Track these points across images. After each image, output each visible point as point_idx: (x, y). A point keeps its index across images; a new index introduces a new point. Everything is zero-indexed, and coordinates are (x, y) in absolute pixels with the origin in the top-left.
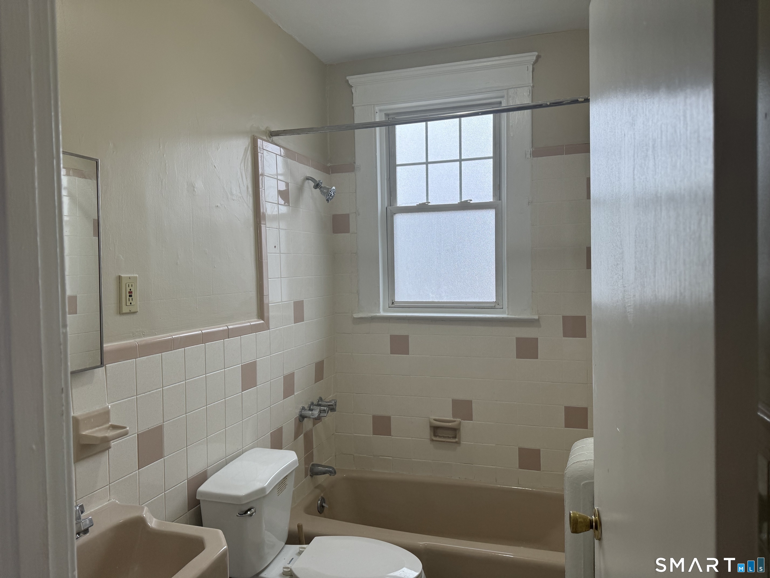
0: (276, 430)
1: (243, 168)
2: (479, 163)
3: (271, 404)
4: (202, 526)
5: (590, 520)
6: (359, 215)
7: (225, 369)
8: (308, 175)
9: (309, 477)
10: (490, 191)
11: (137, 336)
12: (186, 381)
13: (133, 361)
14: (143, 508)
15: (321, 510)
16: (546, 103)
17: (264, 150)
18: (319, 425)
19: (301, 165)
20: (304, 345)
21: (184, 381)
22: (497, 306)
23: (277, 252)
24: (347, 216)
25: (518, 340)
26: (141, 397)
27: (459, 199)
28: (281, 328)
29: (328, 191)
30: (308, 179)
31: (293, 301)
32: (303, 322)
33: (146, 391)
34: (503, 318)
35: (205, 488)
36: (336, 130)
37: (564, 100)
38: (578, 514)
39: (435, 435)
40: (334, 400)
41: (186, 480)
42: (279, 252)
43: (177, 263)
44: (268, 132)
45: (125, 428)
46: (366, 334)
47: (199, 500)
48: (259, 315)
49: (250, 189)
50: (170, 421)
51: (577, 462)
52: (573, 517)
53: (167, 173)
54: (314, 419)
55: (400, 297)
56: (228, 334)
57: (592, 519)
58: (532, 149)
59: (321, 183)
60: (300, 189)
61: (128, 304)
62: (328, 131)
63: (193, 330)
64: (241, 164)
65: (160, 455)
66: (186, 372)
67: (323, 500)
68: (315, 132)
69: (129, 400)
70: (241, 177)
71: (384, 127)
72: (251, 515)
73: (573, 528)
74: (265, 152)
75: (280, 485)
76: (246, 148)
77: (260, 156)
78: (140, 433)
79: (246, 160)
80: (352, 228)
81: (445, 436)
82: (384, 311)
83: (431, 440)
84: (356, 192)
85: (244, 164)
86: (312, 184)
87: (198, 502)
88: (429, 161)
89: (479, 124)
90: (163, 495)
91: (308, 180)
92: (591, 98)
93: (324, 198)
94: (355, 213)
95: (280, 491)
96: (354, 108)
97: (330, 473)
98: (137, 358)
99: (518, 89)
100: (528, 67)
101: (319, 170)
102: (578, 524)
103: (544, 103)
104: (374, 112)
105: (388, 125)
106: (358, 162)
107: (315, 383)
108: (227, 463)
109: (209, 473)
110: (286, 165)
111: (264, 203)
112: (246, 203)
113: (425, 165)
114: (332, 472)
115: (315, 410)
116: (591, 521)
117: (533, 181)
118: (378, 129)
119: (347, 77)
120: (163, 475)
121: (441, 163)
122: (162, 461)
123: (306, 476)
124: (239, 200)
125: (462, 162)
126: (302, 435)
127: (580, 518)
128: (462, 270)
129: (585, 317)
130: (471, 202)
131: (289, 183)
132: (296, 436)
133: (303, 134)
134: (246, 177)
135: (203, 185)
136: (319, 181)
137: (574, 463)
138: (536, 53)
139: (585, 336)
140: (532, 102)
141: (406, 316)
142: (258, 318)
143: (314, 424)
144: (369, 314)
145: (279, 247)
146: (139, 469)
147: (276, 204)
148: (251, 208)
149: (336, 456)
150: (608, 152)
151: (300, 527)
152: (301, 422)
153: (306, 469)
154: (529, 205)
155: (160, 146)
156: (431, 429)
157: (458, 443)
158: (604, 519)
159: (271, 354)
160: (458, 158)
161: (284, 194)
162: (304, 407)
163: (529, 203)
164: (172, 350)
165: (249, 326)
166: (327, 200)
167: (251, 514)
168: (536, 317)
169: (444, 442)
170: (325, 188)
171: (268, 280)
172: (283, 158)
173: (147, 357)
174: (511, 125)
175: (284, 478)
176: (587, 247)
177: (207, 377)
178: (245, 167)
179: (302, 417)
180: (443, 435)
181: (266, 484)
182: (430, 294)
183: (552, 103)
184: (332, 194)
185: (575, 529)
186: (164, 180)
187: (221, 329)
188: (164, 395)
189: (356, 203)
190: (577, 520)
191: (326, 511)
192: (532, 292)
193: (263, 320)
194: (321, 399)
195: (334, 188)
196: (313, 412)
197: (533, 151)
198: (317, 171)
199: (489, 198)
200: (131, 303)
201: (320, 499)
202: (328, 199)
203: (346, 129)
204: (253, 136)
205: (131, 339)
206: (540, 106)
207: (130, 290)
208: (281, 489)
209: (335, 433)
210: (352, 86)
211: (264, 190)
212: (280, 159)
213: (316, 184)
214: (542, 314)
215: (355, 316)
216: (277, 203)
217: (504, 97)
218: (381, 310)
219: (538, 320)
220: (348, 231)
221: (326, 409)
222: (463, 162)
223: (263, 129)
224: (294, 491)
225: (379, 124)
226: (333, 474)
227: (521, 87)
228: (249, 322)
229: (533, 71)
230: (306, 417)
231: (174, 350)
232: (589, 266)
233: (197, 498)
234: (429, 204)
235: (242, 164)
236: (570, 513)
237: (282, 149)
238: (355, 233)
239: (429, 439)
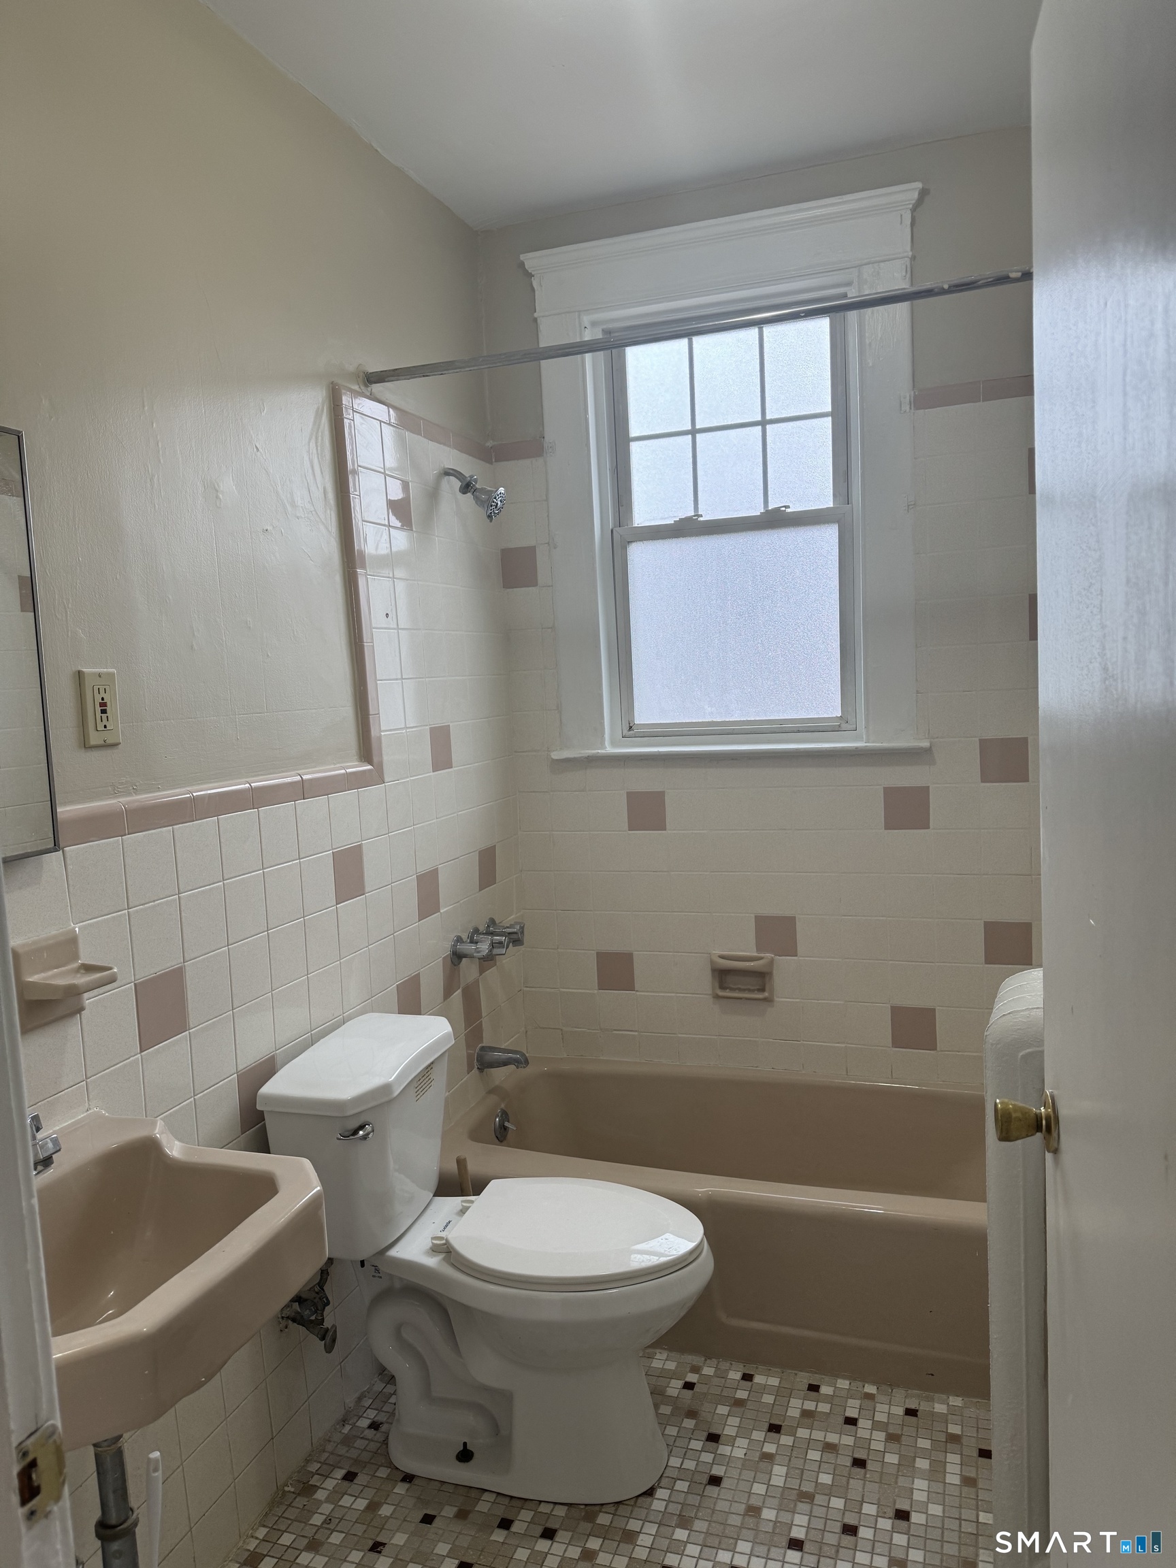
0: (406, 980)
1: (315, 451)
2: (804, 427)
3: (396, 930)
4: (270, 1153)
5: (1036, 1115)
6: (555, 548)
7: (302, 860)
8: (449, 465)
9: (475, 1071)
10: (827, 485)
11: (121, 792)
12: (225, 882)
13: (118, 840)
14: (154, 1124)
15: (501, 1135)
16: (940, 285)
17: (355, 413)
18: (492, 973)
19: (432, 445)
20: (456, 815)
21: (221, 882)
22: (844, 726)
23: (392, 627)
24: (531, 551)
25: (888, 792)
26: (137, 911)
27: (763, 506)
28: (408, 781)
29: (490, 497)
30: (447, 473)
31: (428, 727)
32: (450, 770)
33: (147, 901)
34: (857, 748)
35: (273, 1088)
36: (501, 364)
37: (979, 278)
38: (1012, 1104)
39: (722, 987)
40: (519, 923)
41: (236, 1075)
42: (395, 626)
43: (192, 647)
44: (361, 374)
45: (111, 969)
46: (577, 793)
47: (262, 1113)
48: (362, 753)
49: (331, 496)
50: (198, 959)
51: (1009, 1013)
52: (1002, 1109)
53: (162, 461)
54: (482, 958)
55: (644, 715)
56: (303, 790)
57: (1041, 1113)
58: (912, 393)
59: (476, 481)
60: (433, 495)
61: (100, 727)
62: (486, 366)
63: (231, 782)
64: (309, 443)
65: (182, 1026)
66: (224, 864)
67: (505, 1115)
68: (458, 370)
69: (114, 917)
70: (310, 471)
71: (602, 353)
72: (365, 1137)
73: (1002, 1132)
74: (357, 416)
75: (421, 1081)
76: (318, 408)
77: (347, 425)
78: (140, 982)
79: (320, 434)
80: (542, 575)
81: (742, 987)
82: (613, 744)
83: (714, 997)
84: (547, 500)
85: (316, 443)
86: (456, 484)
87: (260, 1116)
88: (698, 426)
89: (800, 343)
90: (191, 1102)
91: (447, 477)
92: (1035, 270)
93: (482, 513)
94: (548, 543)
95: (420, 1090)
96: (539, 321)
97: (517, 1062)
98: (125, 835)
99: (882, 264)
100: (901, 216)
101: (470, 455)
102: (1012, 1123)
103: (936, 285)
104: (580, 326)
105: (609, 348)
106: (551, 434)
107: (480, 890)
108: (313, 1041)
109: (279, 1061)
110: (401, 443)
111: (360, 524)
112: (324, 524)
113: (690, 437)
114: (522, 1062)
115: (481, 942)
116: (1037, 1118)
117: (916, 458)
118: (588, 357)
119: (521, 256)
120: (188, 1064)
121: (723, 430)
122: (186, 1037)
123: (470, 1069)
124: (308, 519)
125: (768, 427)
126: (459, 991)
127: (1015, 1111)
128: (770, 654)
129: (1025, 740)
130: (788, 510)
131: (408, 483)
132: (448, 993)
133: (433, 375)
134: (321, 469)
135: (234, 487)
136: (471, 477)
137: (1004, 1015)
138: (919, 185)
139: (1025, 779)
140: (912, 285)
141: (659, 751)
142: (361, 761)
143: (482, 971)
144: (583, 752)
145: (394, 617)
146: (141, 1051)
147: (384, 525)
148: (334, 535)
149: (526, 1032)
150: (1072, 354)
151: (461, 1163)
152: (455, 965)
153: (469, 1057)
154: (908, 512)
155: (144, 407)
156: (713, 976)
157: (769, 1001)
158: (1063, 1112)
159: (390, 831)
160: (759, 418)
161: (399, 509)
162: (460, 937)
163: (908, 506)
164: (194, 821)
165: (343, 774)
166: (490, 517)
167: (365, 1135)
168: (926, 744)
169: (741, 999)
170: (483, 491)
171: (377, 684)
172: (394, 429)
173: (144, 833)
174: (867, 341)
175: (427, 1068)
176: (1029, 595)
177: (265, 874)
178: (319, 448)
179: (457, 957)
180: (739, 986)
181: (392, 1078)
182: (706, 707)
183: (954, 286)
184: (499, 503)
185: (1006, 1135)
186: (156, 476)
187: (289, 780)
188: (183, 908)
189: (549, 522)
190: (1010, 1114)
191: (510, 1135)
192: (918, 692)
193: (370, 763)
194: (492, 922)
195: (502, 490)
196: (479, 945)
197: (915, 396)
198: (465, 456)
199: (824, 499)
200: (105, 727)
201: (499, 1115)
202: (491, 513)
203: (522, 361)
204: (332, 383)
205: (111, 798)
206: (929, 293)
207: (103, 699)
208: (422, 1089)
209: (525, 989)
210: (533, 273)
211: (360, 496)
212: (388, 431)
213: (464, 484)
214: (937, 738)
215: (556, 755)
216: (387, 523)
217: (853, 282)
218: (607, 743)
219: (928, 751)
220: (535, 584)
221: (503, 941)
222: (770, 425)
223: (351, 368)
224: (447, 1100)
225: (591, 347)
226: (522, 1066)
227: (889, 260)
228: (343, 768)
229: (913, 224)
230: (465, 956)
231: (196, 820)
232: (1033, 635)
233: (259, 1107)
234: (701, 519)
235: (311, 444)
236: (996, 1105)
237: (391, 410)
238: (549, 586)
239: (710, 995)
